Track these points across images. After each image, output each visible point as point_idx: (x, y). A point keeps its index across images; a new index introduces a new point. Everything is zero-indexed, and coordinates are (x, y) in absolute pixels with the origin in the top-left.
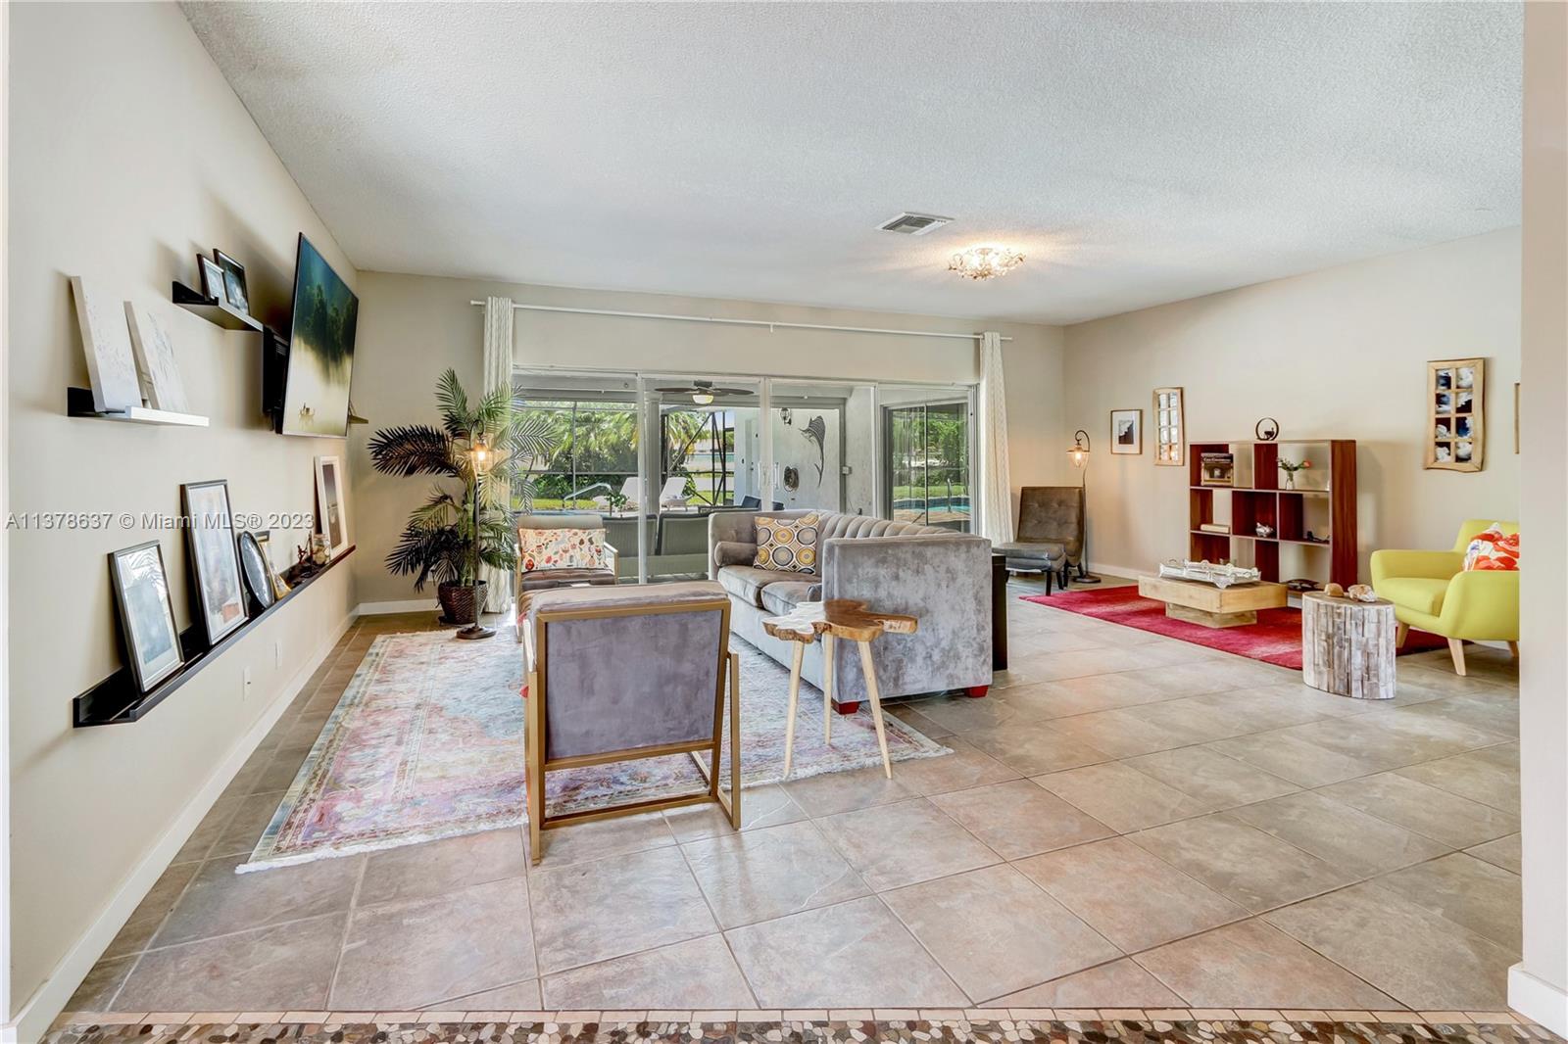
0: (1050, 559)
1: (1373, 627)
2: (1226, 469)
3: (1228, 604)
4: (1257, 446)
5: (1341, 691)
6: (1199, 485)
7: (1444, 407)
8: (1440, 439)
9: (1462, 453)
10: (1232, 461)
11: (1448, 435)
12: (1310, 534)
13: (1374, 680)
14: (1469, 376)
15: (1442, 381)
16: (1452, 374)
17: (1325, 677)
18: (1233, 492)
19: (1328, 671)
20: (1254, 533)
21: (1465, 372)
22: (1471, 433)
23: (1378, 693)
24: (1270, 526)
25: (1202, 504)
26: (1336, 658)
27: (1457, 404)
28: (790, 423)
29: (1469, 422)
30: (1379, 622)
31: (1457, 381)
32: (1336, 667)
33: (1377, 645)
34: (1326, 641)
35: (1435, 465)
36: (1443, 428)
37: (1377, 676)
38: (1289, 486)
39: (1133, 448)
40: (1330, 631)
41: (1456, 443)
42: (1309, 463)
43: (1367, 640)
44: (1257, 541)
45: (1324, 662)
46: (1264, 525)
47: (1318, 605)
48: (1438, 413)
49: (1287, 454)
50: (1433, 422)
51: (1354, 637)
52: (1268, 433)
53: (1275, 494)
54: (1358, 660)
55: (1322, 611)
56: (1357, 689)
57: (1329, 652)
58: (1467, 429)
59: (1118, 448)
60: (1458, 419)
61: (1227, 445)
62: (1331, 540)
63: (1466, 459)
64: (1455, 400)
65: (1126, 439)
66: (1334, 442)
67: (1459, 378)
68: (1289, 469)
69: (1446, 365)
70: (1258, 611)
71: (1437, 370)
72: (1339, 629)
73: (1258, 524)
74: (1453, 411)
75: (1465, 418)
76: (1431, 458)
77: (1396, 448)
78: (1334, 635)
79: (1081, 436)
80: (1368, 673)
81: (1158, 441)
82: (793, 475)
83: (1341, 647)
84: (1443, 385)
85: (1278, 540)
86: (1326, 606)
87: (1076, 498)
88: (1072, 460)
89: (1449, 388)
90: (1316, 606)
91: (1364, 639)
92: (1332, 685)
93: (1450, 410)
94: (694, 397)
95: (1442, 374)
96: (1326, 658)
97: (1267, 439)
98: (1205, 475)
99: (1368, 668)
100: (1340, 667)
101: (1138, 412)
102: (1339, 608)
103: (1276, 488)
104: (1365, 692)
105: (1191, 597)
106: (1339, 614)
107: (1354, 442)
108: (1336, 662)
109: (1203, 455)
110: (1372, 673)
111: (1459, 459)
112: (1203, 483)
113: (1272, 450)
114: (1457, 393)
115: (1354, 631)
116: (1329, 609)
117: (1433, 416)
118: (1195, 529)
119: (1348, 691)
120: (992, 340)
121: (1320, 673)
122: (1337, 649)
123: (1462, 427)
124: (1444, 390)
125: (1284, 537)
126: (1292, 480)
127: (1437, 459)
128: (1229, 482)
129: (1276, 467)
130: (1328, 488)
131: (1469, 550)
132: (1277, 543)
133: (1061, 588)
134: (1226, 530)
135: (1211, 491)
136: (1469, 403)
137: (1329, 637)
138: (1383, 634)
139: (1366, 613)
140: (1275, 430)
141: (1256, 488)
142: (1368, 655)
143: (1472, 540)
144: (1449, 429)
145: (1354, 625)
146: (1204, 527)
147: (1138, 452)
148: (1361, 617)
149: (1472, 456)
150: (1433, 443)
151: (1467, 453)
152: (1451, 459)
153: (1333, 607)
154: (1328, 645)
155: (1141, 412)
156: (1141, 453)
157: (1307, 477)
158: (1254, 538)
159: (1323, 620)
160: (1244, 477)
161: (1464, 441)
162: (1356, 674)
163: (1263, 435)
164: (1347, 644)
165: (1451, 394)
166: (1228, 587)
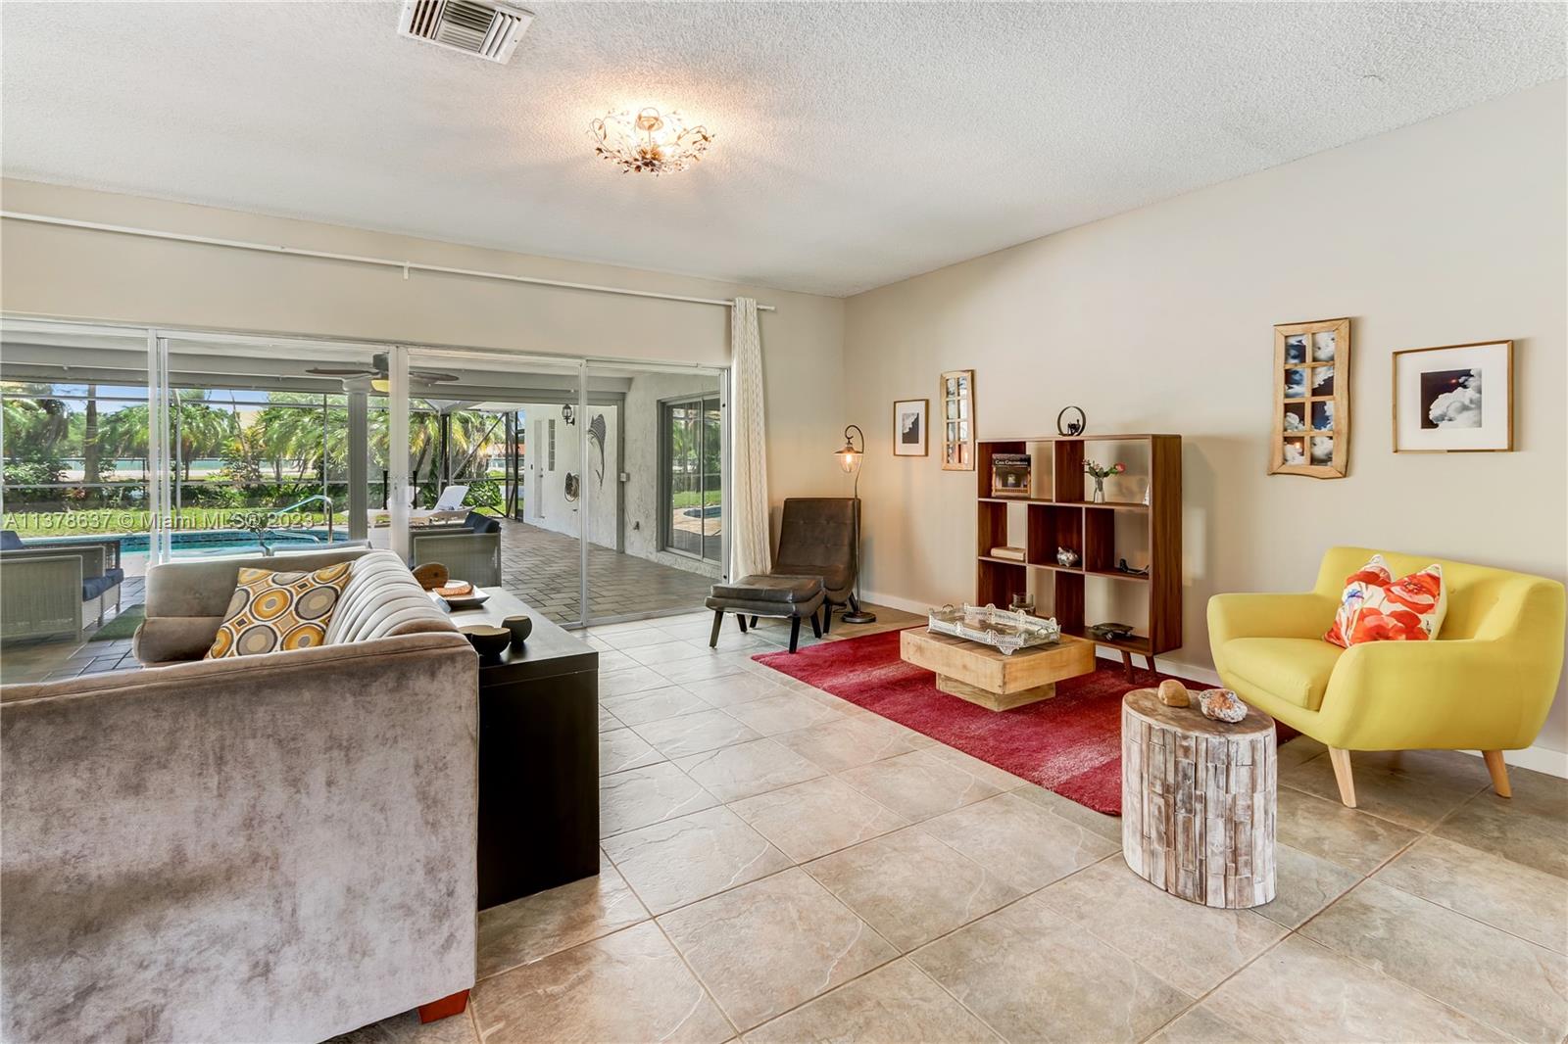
0: (796, 601)
1: (1244, 772)
2: (1022, 475)
3: (1015, 679)
4: (1059, 444)
5: (1189, 892)
6: (989, 496)
7: (1296, 389)
8: (1289, 433)
9: (1320, 451)
10: (1029, 465)
11: (1301, 425)
12: (1123, 562)
13: (1245, 872)
14: (1328, 344)
15: (1293, 352)
16: (1307, 342)
17: (1162, 863)
18: (1029, 505)
19: (1167, 854)
20: (1054, 561)
21: (1324, 339)
22: (1332, 424)
23: (1252, 897)
24: (1074, 552)
25: (993, 520)
26: (1180, 830)
27: (1313, 383)
28: (573, 423)
29: (1330, 408)
30: (1254, 763)
31: (1314, 352)
32: (1180, 847)
33: (1251, 808)
34: (1162, 796)
35: (1284, 469)
36: (1293, 418)
37: (1250, 864)
38: (1099, 500)
39: (917, 448)
40: (1171, 779)
41: (1312, 438)
42: (1123, 466)
43: (1234, 798)
44: (1057, 572)
45: (1159, 832)
46: (1067, 549)
47: (1150, 727)
48: (1287, 396)
49: (1097, 455)
50: (1281, 409)
51: (1211, 793)
52: (1072, 427)
53: (1081, 508)
54: (1218, 835)
55: (1157, 740)
56: (1216, 892)
57: (1168, 816)
58: (1327, 418)
59: (903, 448)
60: (1314, 404)
61: (1024, 443)
62: (1150, 572)
63: (1325, 460)
64: (1310, 378)
65: (911, 437)
66: (1155, 438)
67: (1316, 346)
68: (1099, 475)
69: (1298, 329)
70: (1056, 683)
71: (1286, 337)
72: (1186, 776)
73: (1060, 548)
74: (1308, 394)
75: (1324, 403)
76: (1278, 460)
77: (1232, 445)
78: (1177, 787)
79: (852, 432)
80: (1235, 862)
81: (945, 440)
82: (574, 483)
83: (1189, 811)
84: (1294, 357)
85: (1083, 572)
86: (1164, 731)
87: (849, 511)
88: (841, 464)
89: (1303, 361)
90: (1145, 730)
91: (1229, 798)
92: (1172, 879)
93: (1303, 392)
94: (373, 382)
95: (1293, 341)
96: (1163, 828)
97: (1072, 434)
98: (997, 483)
99: (1235, 852)
100: (1187, 846)
101: (924, 403)
102: (1185, 738)
103: (1081, 499)
104: (1231, 896)
105: (965, 667)
106: (1187, 750)
107: (1180, 437)
108: (1181, 838)
109: (994, 456)
110: (1242, 859)
111: (1314, 460)
112: (993, 494)
113: (1077, 446)
114: (1313, 369)
115: (1212, 783)
116: (1169, 739)
117: (1282, 401)
118: (983, 556)
119: (1202, 894)
120: (745, 307)
121: (1153, 853)
122: (1182, 814)
123: (1319, 417)
124: (1296, 365)
125: (1092, 568)
126: (1101, 489)
127: (1285, 460)
128: (1026, 491)
129: (1082, 472)
130: (1147, 501)
131: (1344, 598)
132: (1083, 576)
133: (818, 635)
134: (1019, 556)
135: (1006, 504)
136: (1329, 382)
137: (1167, 789)
138: (1260, 787)
139: (1233, 749)
140: (1081, 423)
141: (1057, 502)
142: (1233, 825)
143: (1350, 581)
144: (1302, 419)
145: (1212, 771)
146: (995, 552)
147: (923, 453)
148: (1224, 757)
149: (1333, 456)
150: (1282, 439)
151: (1326, 451)
152: (1304, 460)
153: (1175, 735)
154: (1167, 804)
155: (927, 402)
156: (927, 454)
157: (1119, 486)
158: (1055, 569)
159: (1159, 758)
160: (1043, 487)
161: (1322, 435)
162: (1216, 863)
163: (1065, 430)
164: (1199, 806)
165: (1305, 371)
166: (1015, 652)
